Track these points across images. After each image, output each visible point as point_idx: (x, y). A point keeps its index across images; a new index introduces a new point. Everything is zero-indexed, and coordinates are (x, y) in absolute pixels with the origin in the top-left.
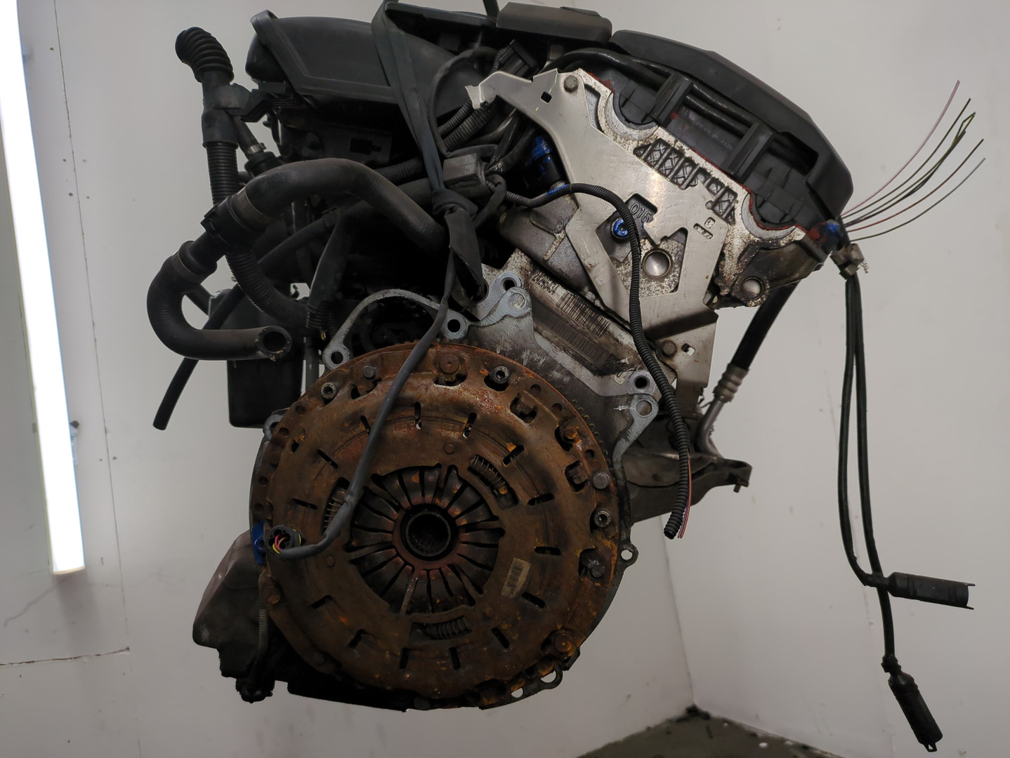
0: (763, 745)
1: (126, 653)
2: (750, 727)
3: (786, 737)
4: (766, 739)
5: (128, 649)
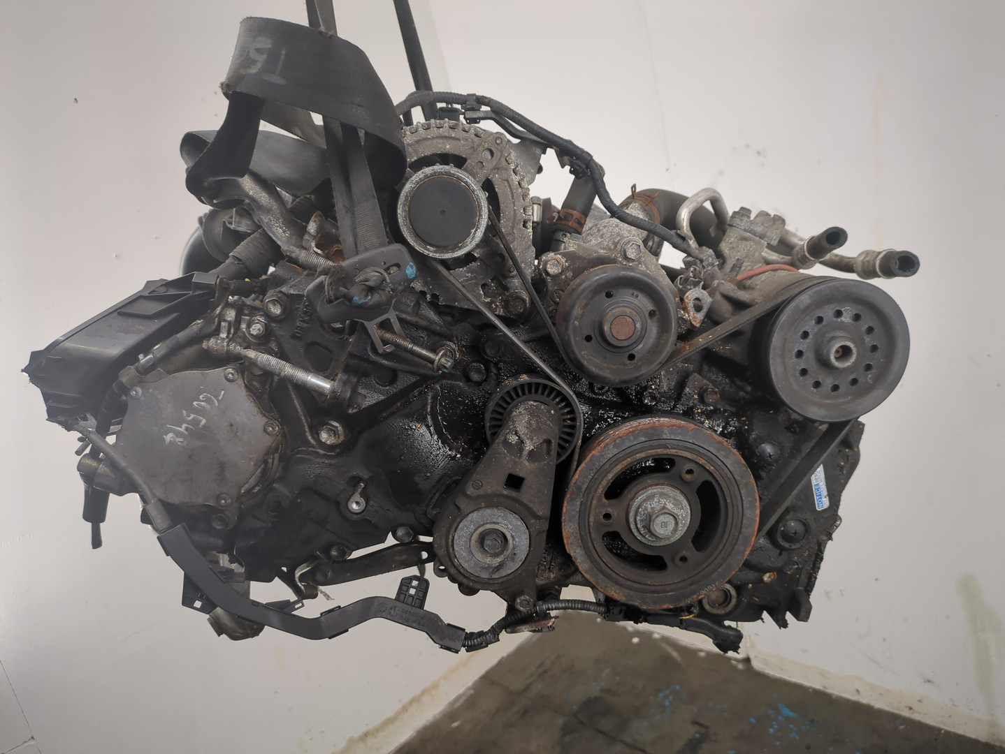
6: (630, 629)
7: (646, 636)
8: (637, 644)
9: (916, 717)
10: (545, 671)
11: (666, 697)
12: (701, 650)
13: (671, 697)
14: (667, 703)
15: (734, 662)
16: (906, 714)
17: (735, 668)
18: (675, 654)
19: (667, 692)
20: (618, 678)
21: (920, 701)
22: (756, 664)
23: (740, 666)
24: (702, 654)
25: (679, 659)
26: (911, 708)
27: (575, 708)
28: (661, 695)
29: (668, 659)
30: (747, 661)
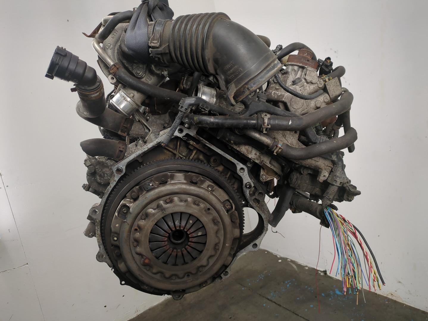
0: (280, 261)
1: (27, 265)
2: (275, 253)
3: (288, 258)
4: (281, 258)
5: (27, 264)
6: (278, 257)
7: (284, 260)
9: (394, 298)
11: (288, 283)
12: (307, 266)
13: (290, 283)
14: (288, 285)
15: (319, 272)
16: (390, 297)
17: (320, 274)
18: (295, 267)
19: (289, 281)
20: (270, 274)
22: (329, 274)
23: (322, 274)
24: (307, 268)
25: (297, 269)
26: (392, 295)
27: (249, 284)
28: (286, 282)
29: (292, 269)
30: (325, 272)
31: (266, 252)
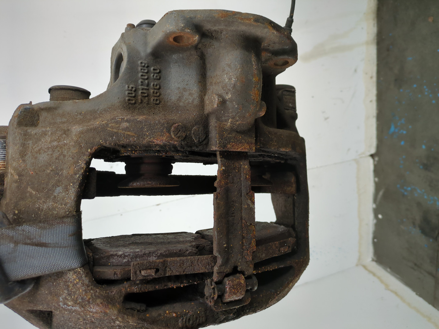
6: (375, 221)
7: (376, 212)
8: (382, 215)
9: (375, 74)
10: (415, 264)
11: (406, 190)
13: (405, 188)
14: (409, 189)
15: (376, 163)
16: (375, 79)
17: (379, 161)
18: (381, 193)
19: (403, 191)
20: (404, 220)
21: (366, 74)
22: (373, 151)
23: (377, 159)
25: (383, 190)
26: (371, 77)
27: (431, 240)
28: (406, 193)
29: (385, 196)
30: (372, 156)
31: (375, 240)
